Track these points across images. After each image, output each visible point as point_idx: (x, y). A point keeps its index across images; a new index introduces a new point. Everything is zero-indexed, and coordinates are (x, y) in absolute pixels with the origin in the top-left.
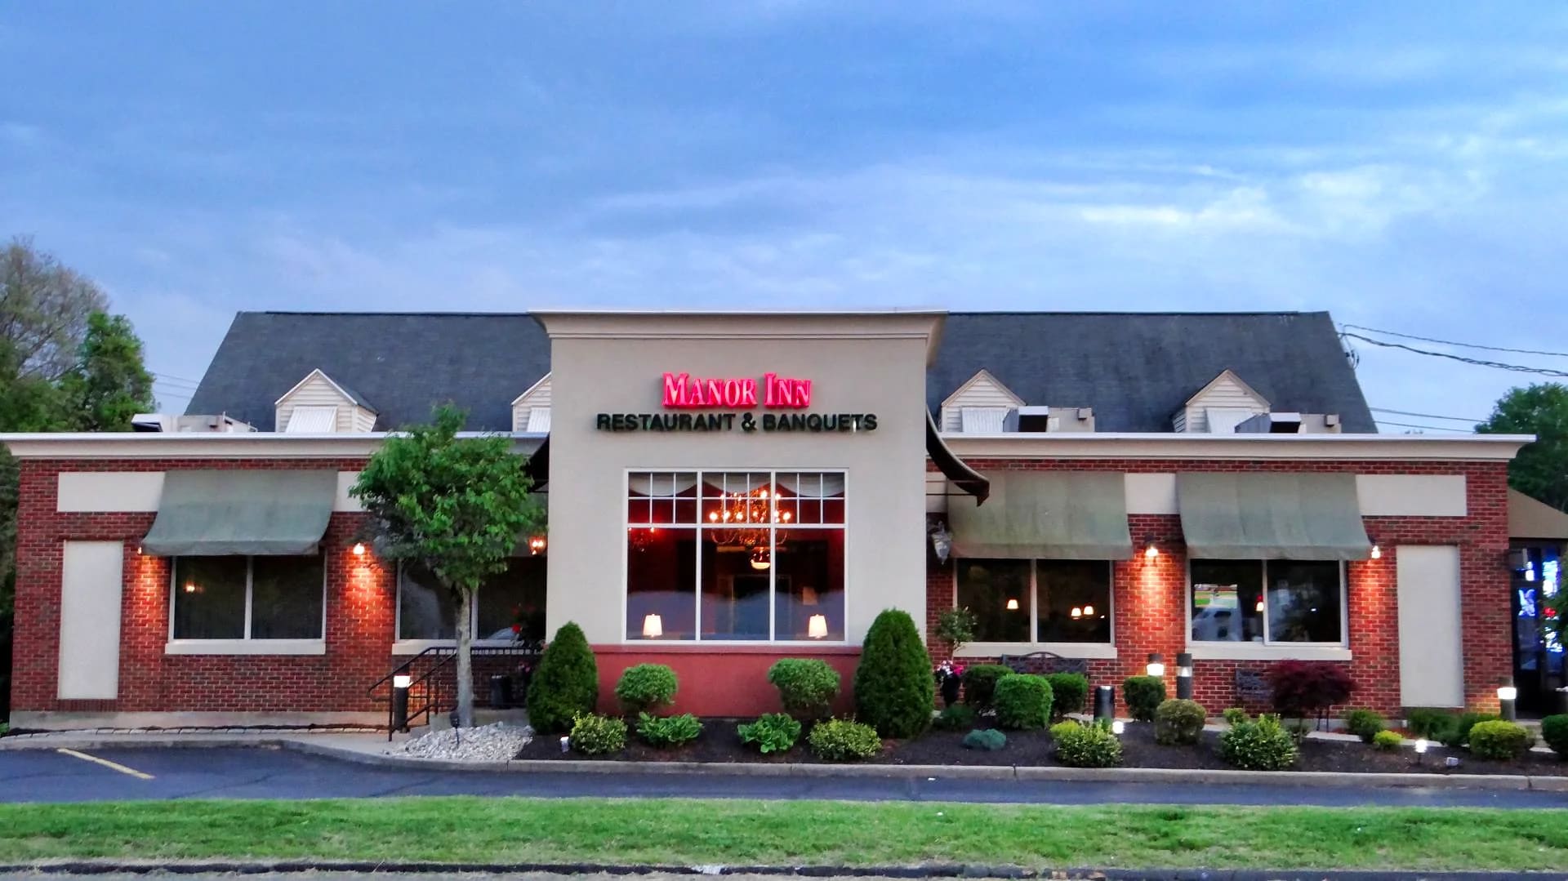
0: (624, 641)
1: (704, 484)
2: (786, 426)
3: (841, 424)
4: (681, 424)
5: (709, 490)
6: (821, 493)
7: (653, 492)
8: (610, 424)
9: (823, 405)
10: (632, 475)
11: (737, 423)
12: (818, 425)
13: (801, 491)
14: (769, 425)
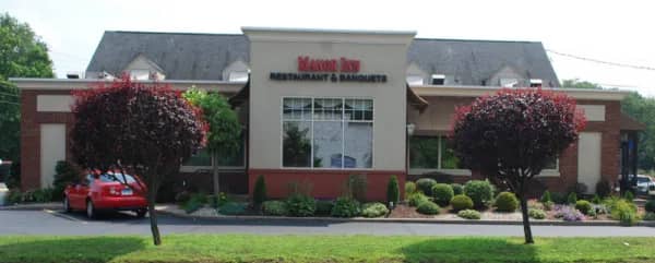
0: (282, 168)
1: (315, 104)
2: (349, 79)
3: (372, 79)
4: (306, 78)
5: (316, 106)
6: (363, 108)
7: (293, 106)
8: (275, 77)
9: (365, 71)
10: (285, 99)
11: (329, 78)
12: (363, 79)
13: (354, 107)
14: (343, 79)
